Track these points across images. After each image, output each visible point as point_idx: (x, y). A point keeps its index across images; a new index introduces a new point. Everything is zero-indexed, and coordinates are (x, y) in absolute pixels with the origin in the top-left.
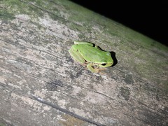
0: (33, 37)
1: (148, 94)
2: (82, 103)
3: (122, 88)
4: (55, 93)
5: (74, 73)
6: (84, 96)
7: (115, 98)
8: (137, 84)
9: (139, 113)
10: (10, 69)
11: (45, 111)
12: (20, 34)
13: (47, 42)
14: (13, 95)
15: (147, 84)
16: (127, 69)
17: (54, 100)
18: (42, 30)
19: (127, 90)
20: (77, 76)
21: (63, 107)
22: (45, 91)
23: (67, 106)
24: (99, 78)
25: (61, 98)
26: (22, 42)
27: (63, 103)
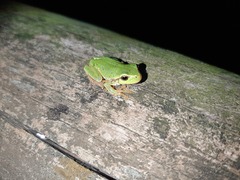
0: (48, 56)
1: (204, 132)
2: (90, 140)
3: (156, 119)
4: (56, 123)
5: (87, 96)
6: (95, 128)
7: (143, 133)
8: (184, 115)
9: (185, 163)
11: (40, 151)
12: (34, 53)
13: (61, 61)
14: (7, 125)
15: (202, 116)
16: (168, 93)
17: (54, 133)
18: (60, 49)
19: (165, 122)
20: (91, 100)
21: (64, 145)
23: (70, 143)
25: (63, 130)
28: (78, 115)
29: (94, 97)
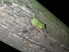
0: (19, 14)
2: (33, 38)
3: (45, 35)
4: (25, 34)
5: (32, 29)
6: (34, 36)
7: (43, 37)
8: (50, 34)
10: (10, 25)
11: (21, 39)
12: (14, 12)
13: (24, 17)
14: (10, 33)
15: (52, 34)
16: (48, 29)
17: (24, 36)
19: (47, 35)
20: (33, 30)
21: (27, 39)
22: (21, 33)
23: (28, 38)
24: (39, 31)
25: (27, 36)
26: (15, 15)
27: (27, 37)
28: (30, 33)
29: (34, 29)
